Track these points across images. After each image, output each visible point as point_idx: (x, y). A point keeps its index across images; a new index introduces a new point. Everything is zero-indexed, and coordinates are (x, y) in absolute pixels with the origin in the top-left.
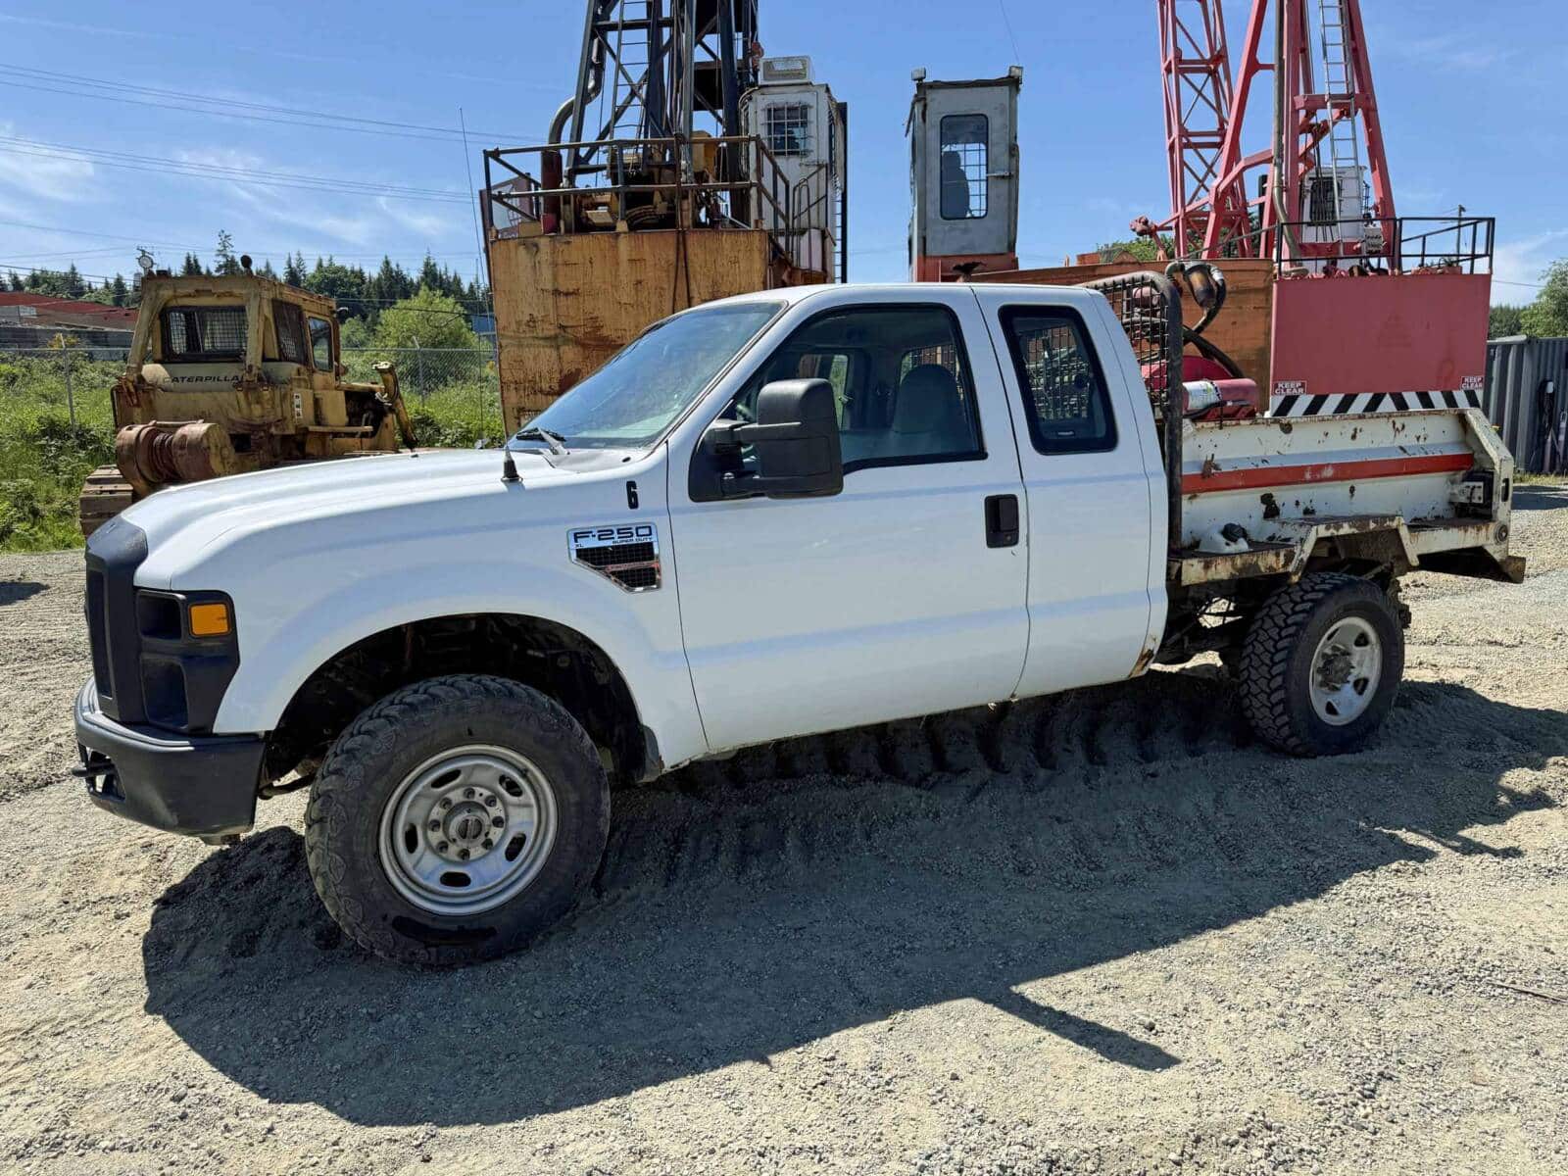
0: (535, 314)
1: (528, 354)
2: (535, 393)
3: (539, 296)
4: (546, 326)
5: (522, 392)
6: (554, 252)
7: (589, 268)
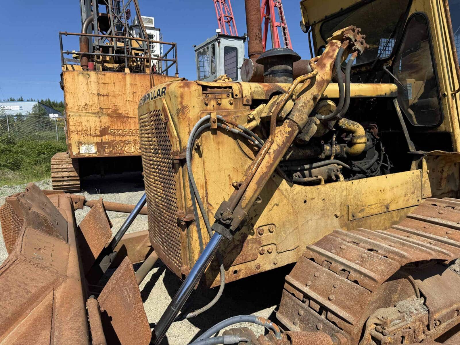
0: (88, 103)
1: (84, 119)
2: (87, 136)
3: (90, 96)
4: (94, 108)
5: (80, 135)
6: (97, 78)
7: (113, 86)
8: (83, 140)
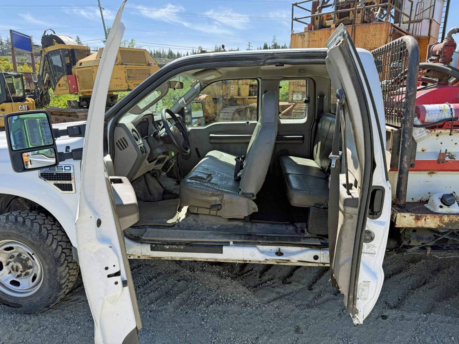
6: (309, 37)
7: (320, 42)
8: (296, 90)
